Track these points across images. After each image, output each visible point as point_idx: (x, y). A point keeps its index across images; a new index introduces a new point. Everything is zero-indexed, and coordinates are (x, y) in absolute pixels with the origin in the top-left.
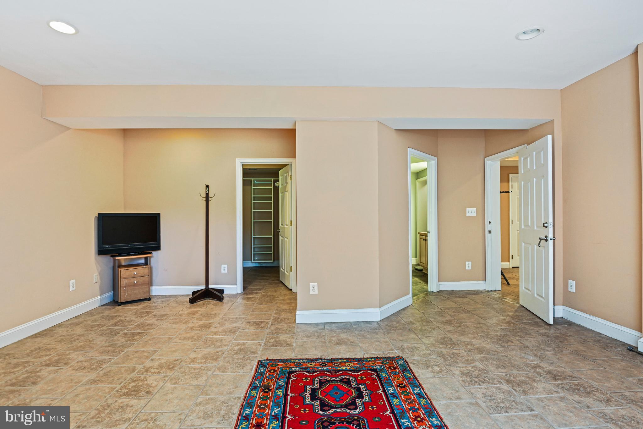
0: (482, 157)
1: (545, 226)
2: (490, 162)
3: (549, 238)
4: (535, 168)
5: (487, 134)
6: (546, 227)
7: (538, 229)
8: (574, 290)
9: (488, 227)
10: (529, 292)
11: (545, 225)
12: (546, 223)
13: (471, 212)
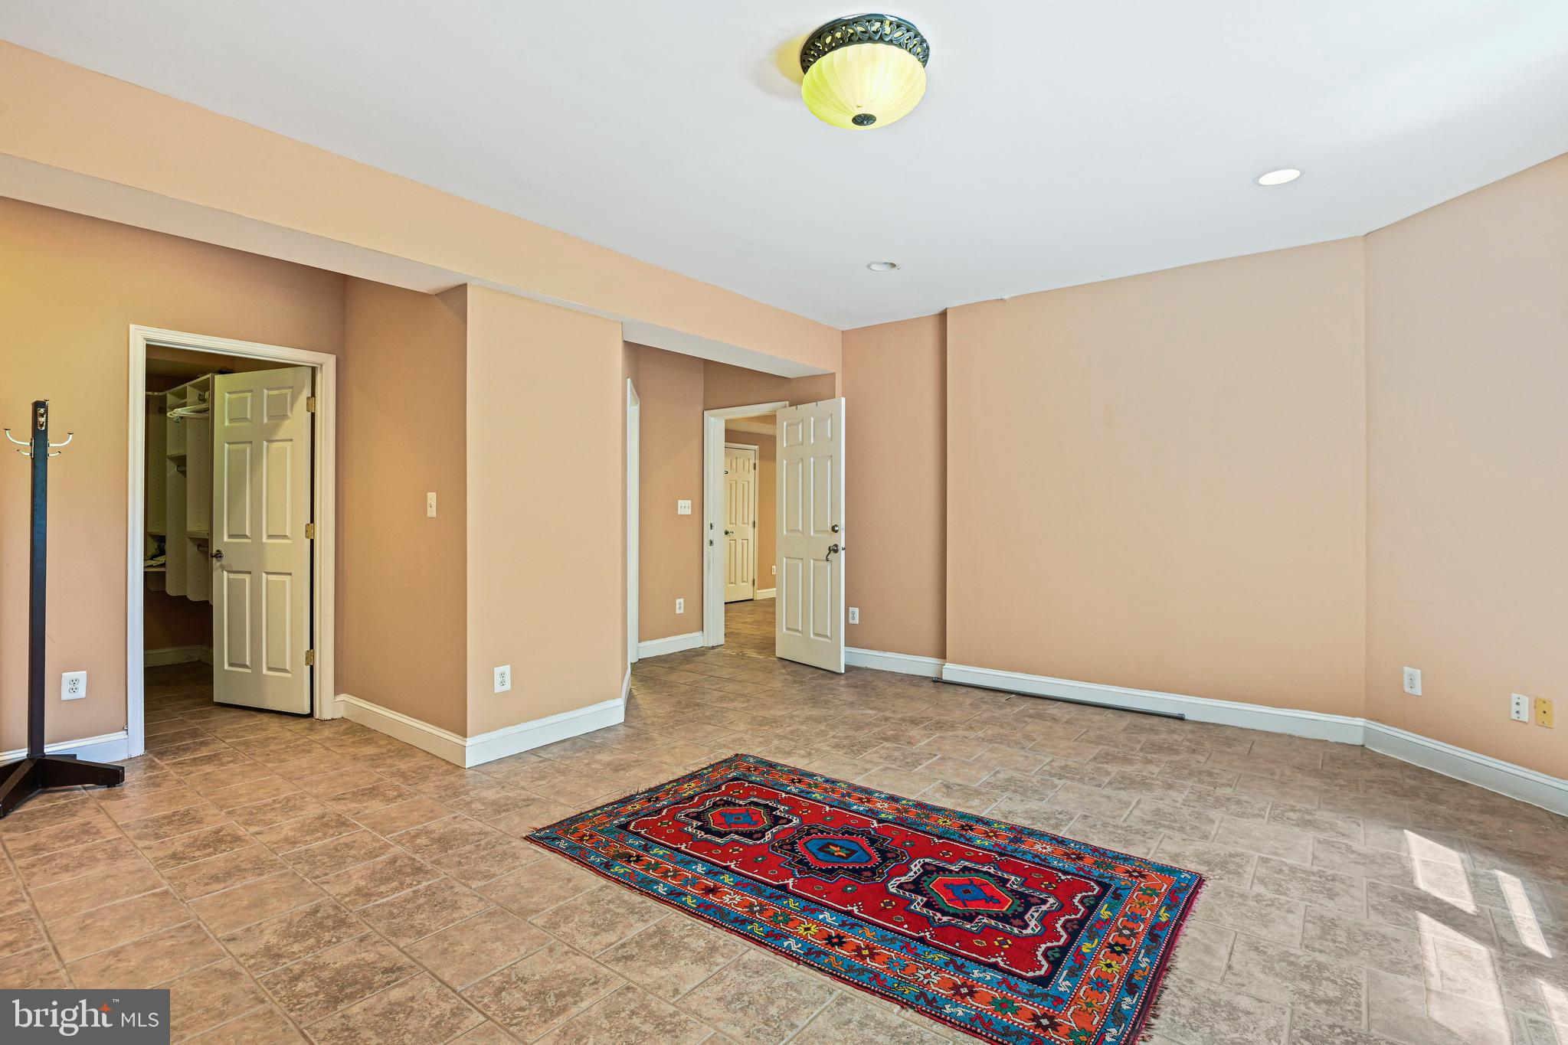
0: (700, 408)
1: (834, 529)
2: (713, 419)
3: (840, 548)
4: (812, 442)
5: (710, 368)
6: (836, 531)
7: (816, 535)
8: (857, 621)
9: (709, 535)
10: (798, 634)
11: (836, 528)
12: (836, 526)
13: (685, 507)
